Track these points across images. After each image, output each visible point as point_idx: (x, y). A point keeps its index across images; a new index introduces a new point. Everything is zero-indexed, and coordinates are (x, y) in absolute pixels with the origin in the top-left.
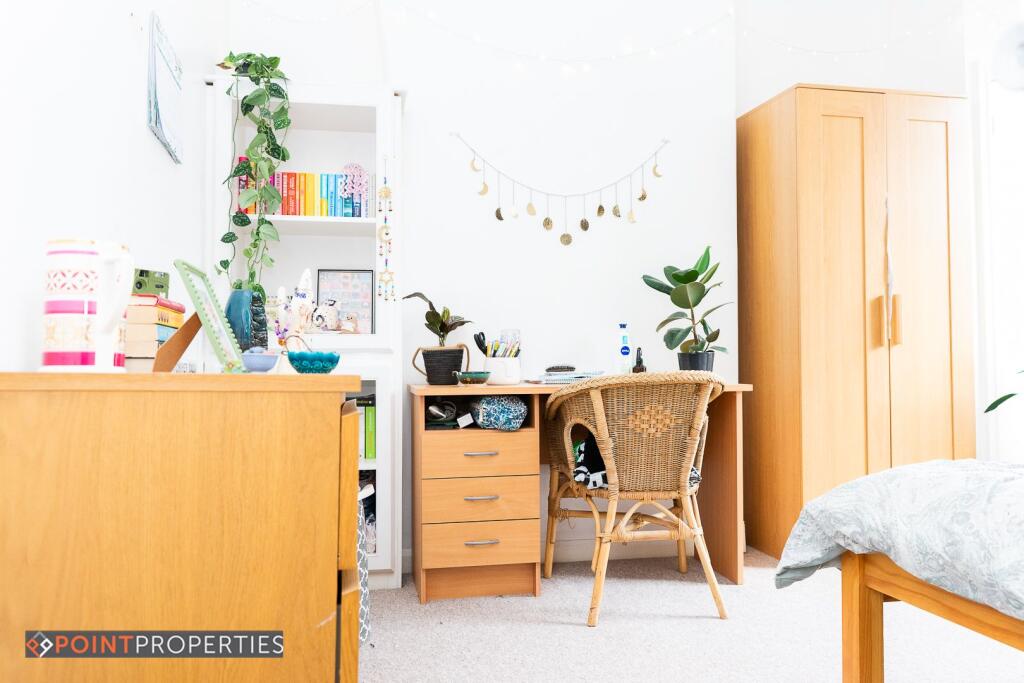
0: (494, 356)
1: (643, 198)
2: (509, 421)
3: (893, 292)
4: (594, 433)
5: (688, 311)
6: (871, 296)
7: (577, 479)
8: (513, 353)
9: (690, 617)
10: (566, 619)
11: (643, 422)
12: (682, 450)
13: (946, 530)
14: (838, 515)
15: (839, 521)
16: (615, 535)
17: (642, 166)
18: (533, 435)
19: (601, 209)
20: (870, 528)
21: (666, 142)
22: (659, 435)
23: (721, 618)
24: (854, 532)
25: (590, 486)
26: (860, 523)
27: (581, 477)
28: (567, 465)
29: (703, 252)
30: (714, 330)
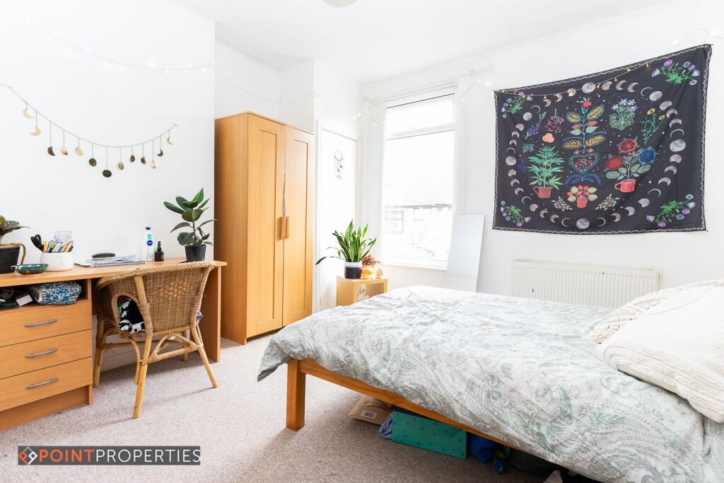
0: (50, 251)
1: (161, 154)
2: (66, 298)
3: (286, 215)
4: (136, 301)
5: (191, 223)
6: (278, 217)
7: (122, 329)
8: (68, 249)
9: (197, 392)
10: (116, 418)
11: (170, 291)
12: (193, 304)
13: (344, 349)
14: (292, 343)
15: (291, 346)
16: (151, 359)
17: (161, 136)
18: (87, 305)
19: (133, 159)
20: (308, 350)
21: (176, 125)
22: (179, 297)
23: (213, 388)
24: (300, 351)
25: (133, 332)
26: (303, 347)
27: (126, 328)
28: (114, 320)
29: (200, 190)
30: (206, 234)
